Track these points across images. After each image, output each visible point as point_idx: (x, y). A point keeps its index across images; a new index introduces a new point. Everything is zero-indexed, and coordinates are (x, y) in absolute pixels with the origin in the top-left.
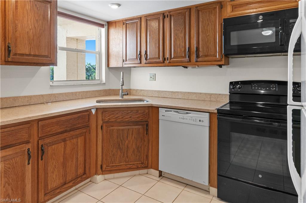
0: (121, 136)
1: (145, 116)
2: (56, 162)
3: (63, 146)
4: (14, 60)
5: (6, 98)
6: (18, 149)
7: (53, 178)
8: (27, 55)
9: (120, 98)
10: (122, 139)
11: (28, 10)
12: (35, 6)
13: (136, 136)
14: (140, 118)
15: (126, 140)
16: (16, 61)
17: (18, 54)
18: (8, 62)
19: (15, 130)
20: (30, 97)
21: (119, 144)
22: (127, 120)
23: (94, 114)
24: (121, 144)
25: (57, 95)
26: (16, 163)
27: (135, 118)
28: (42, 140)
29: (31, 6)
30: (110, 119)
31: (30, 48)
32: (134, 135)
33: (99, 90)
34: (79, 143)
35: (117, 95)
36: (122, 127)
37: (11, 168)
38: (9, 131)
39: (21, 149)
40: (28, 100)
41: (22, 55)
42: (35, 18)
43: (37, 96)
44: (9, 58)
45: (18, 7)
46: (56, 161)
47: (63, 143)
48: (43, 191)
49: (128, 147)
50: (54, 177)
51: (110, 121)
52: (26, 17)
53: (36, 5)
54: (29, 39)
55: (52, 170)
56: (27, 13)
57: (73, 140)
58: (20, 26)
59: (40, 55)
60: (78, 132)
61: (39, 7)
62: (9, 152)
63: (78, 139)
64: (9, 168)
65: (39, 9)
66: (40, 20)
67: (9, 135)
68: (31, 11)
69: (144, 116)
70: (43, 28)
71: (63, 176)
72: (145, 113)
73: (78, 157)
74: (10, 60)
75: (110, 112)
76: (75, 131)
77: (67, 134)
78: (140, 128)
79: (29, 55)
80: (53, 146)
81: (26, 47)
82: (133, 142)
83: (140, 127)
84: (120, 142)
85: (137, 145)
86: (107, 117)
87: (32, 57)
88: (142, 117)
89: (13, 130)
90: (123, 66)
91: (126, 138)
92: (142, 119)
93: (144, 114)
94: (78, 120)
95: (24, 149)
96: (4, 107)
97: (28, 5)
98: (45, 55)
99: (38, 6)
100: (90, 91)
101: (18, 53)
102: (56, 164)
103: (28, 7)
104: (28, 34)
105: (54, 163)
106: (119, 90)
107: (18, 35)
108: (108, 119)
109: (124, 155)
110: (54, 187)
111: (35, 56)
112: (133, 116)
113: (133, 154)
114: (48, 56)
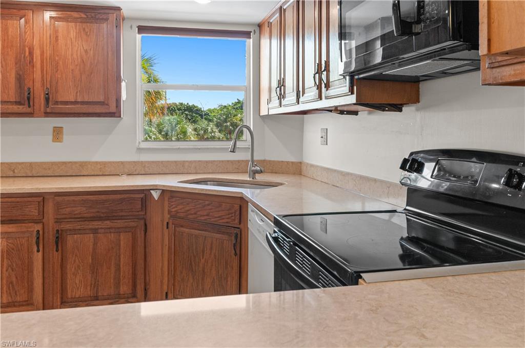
0: (194, 247)
1: (233, 218)
2: (81, 261)
3: (92, 240)
4: (54, 111)
5: (71, 162)
6: (23, 227)
7: (76, 284)
8: (72, 103)
9: (248, 179)
10: (195, 254)
11: (73, 40)
12: (82, 30)
13: (217, 254)
14: (223, 219)
15: (201, 257)
16: (57, 112)
17: (60, 102)
18: (48, 113)
19: (21, 202)
20: (104, 164)
21: (191, 261)
22: (203, 218)
23: (157, 199)
24: (193, 263)
25: (146, 165)
26: (21, 245)
27: (216, 217)
28: (58, 224)
29: (78, 31)
30: (178, 212)
31: (75, 92)
32: (214, 251)
33: (234, 161)
34: (122, 243)
35: (276, 173)
36: (196, 231)
37: (15, 249)
38: (13, 202)
39: (28, 228)
40: (101, 168)
41: (66, 103)
42: (83, 47)
43: (113, 162)
44: (48, 109)
45: (59, 38)
46: (80, 259)
47: (92, 235)
48: (59, 296)
49: (203, 271)
50: (77, 282)
51: (178, 215)
52: (70, 50)
53: (84, 29)
54: (75, 80)
55: (73, 270)
56: (72, 43)
57: (111, 235)
58: (61, 63)
59: (91, 101)
60: (119, 223)
61: (89, 31)
62: (11, 228)
63: (120, 236)
64: (13, 249)
65: (88, 33)
66: (90, 50)
67: (14, 207)
68: (77, 39)
69: (230, 215)
70: (96, 61)
71: (92, 286)
72: (233, 211)
73: (119, 265)
74: (48, 110)
75: (179, 200)
76: (116, 221)
77: (99, 223)
78: (224, 240)
79: (76, 103)
80: (75, 236)
81: (70, 92)
82: (212, 265)
83: (225, 237)
84: (192, 258)
85: (218, 273)
86: (174, 208)
87: (79, 106)
88: (228, 218)
89: (18, 202)
90: (270, 114)
91: (201, 254)
92: (227, 222)
93: (230, 212)
94: (119, 204)
95: (32, 229)
96: (68, 174)
97: (73, 32)
98: (99, 101)
99: (87, 30)
100: (214, 161)
101: (60, 100)
102: (80, 265)
103: (72, 34)
104: (72, 73)
105: (77, 261)
106: (247, 161)
107: (59, 76)
108: (174, 211)
109: (197, 286)
110: (77, 296)
111: (83, 103)
112: (212, 212)
113: (211, 289)
114: (104, 102)
